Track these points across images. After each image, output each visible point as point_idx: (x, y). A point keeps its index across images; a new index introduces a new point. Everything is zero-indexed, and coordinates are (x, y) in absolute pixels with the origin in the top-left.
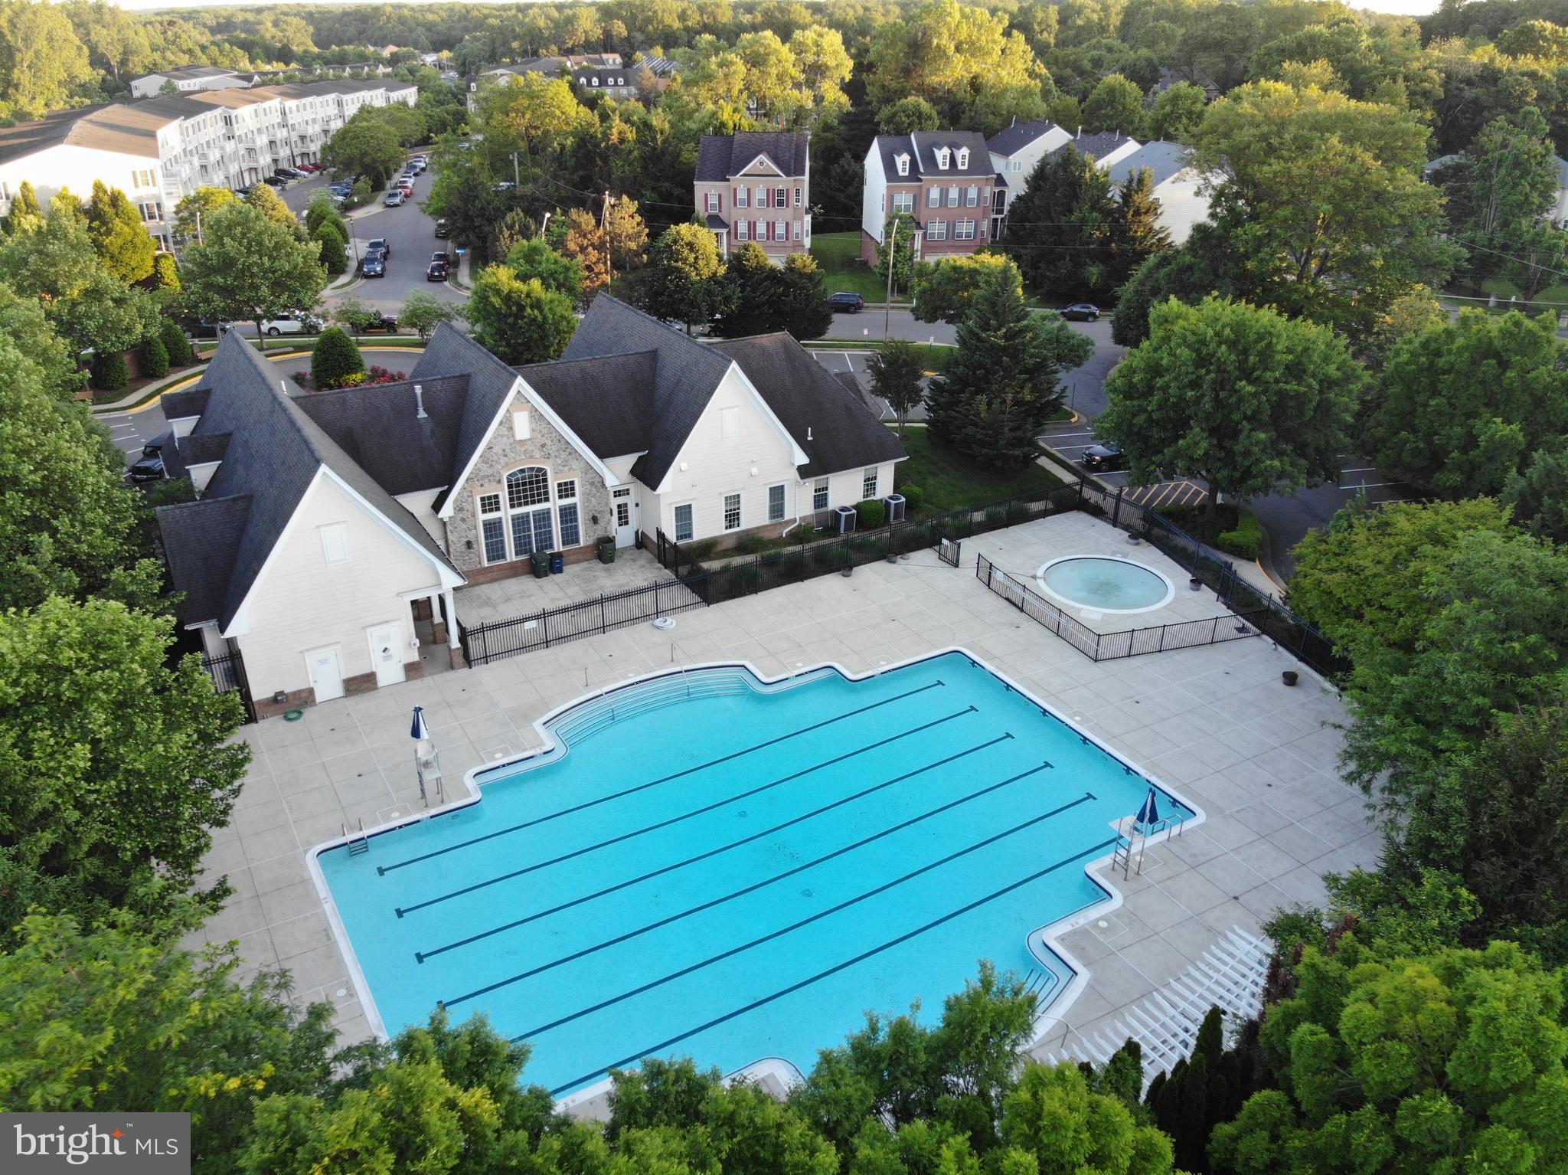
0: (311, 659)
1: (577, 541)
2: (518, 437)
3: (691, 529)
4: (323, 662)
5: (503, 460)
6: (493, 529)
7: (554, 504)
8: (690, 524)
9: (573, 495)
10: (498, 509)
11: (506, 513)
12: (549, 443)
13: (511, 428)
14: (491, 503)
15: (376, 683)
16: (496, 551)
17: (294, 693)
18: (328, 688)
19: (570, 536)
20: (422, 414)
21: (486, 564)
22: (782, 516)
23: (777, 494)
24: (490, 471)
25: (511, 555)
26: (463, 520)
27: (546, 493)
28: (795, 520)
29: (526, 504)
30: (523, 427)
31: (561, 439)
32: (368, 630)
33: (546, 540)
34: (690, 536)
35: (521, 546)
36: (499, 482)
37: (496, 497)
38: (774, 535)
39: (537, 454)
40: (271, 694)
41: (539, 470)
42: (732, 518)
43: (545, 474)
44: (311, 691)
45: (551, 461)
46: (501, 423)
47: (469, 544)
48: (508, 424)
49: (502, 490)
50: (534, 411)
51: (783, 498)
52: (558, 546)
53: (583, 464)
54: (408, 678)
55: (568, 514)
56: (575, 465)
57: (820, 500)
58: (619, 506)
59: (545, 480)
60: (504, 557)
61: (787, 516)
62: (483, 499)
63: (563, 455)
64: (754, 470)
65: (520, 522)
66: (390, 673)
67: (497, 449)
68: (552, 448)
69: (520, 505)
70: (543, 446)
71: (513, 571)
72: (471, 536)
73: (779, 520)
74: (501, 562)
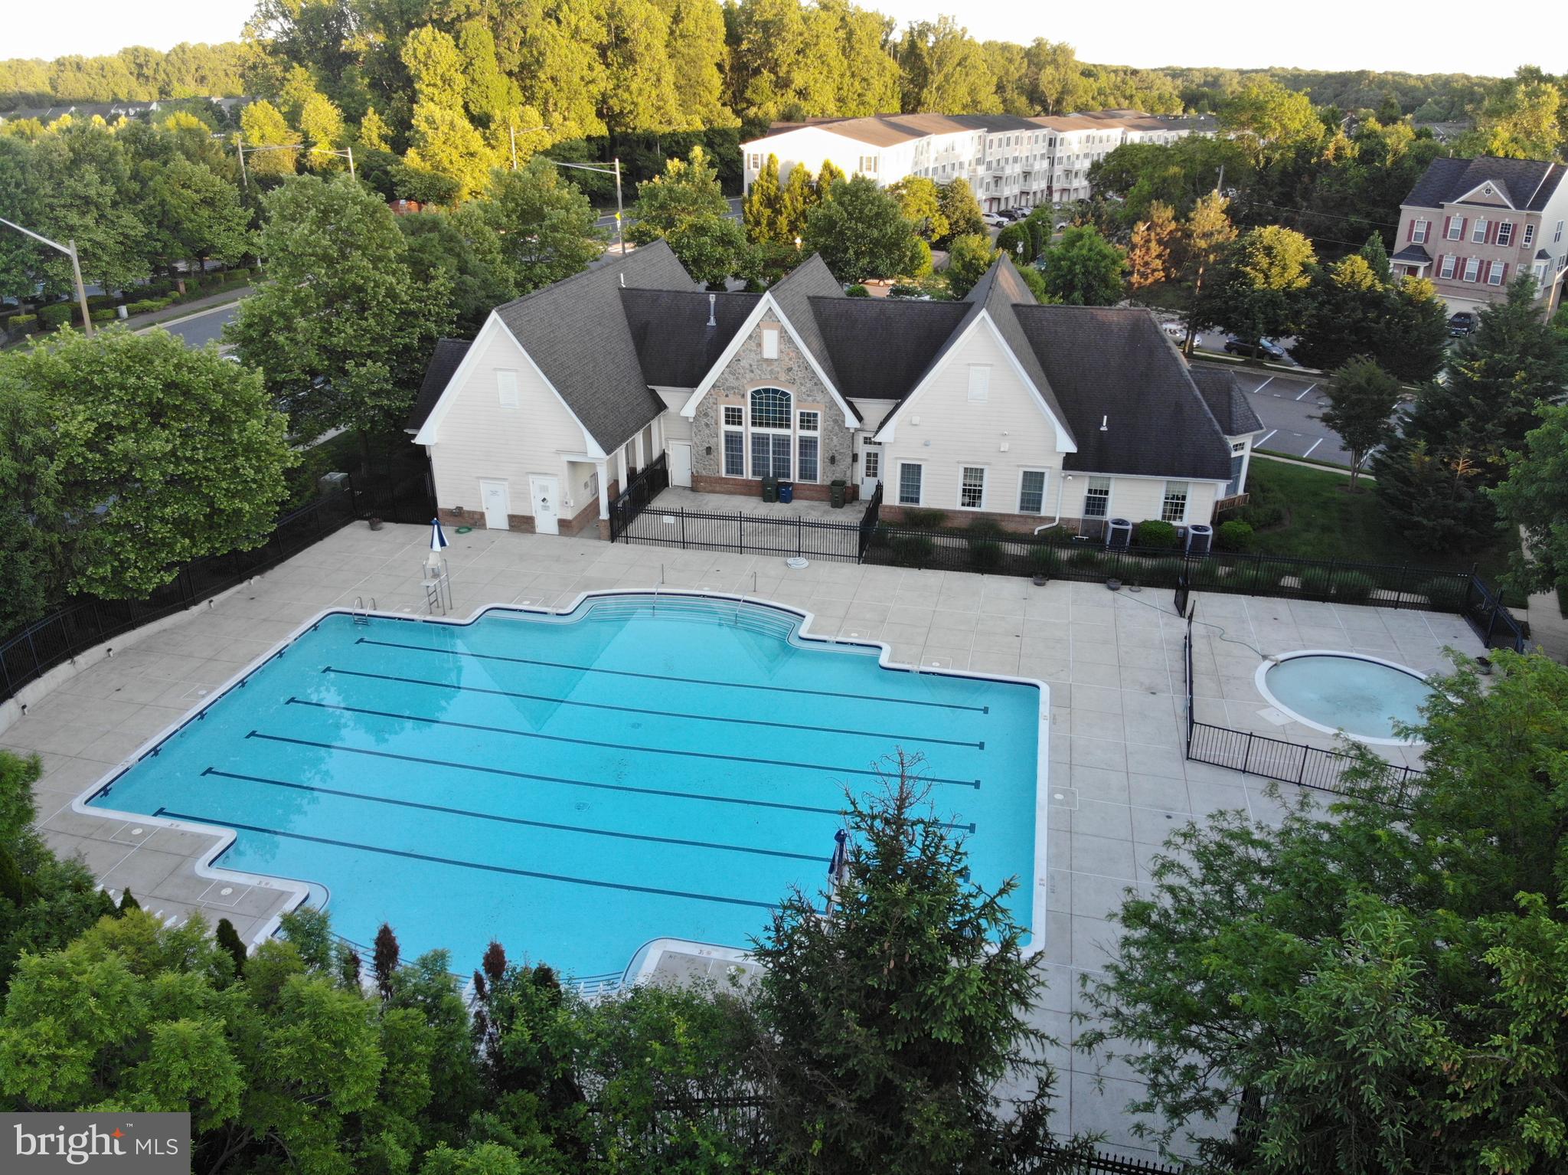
0: (485, 488)
1: (815, 478)
2: (766, 355)
3: (918, 493)
4: (494, 493)
5: (749, 375)
6: (734, 442)
7: (795, 433)
8: (918, 487)
9: (815, 428)
10: (740, 423)
11: (747, 430)
12: (795, 368)
13: (759, 345)
14: (733, 416)
15: (533, 527)
16: (735, 465)
17: (469, 512)
18: (496, 519)
19: (807, 471)
20: (712, 322)
21: (723, 474)
22: (1039, 509)
23: (1033, 482)
24: (736, 384)
25: (748, 473)
26: (707, 425)
27: (788, 420)
28: (1054, 519)
29: (768, 425)
30: (771, 346)
31: (807, 367)
32: (531, 478)
33: (783, 468)
34: (917, 501)
35: (759, 466)
36: (743, 396)
37: (740, 410)
38: (1023, 529)
39: (783, 377)
40: (452, 507)
41: (784, 394)
42: (973, 494)
43: (789, 399)
44: (482, 515)
45: (795, 387)
46: (750, 337)
47: (709, 450)
48: (755, 338)
49: (745, 405)
50: (783, 332)
51: (1041, 488)
52: (794, 476)
53: (827, 399)
54: (561, 533)
55: (807, 445)
56: (819, 397)
57: (1096, 502)
58: (869, 455)
59: (788, 406)
60: (742, 473)
61: (1045, 512)
62: (727, 409)
63: (809, 385)
64: (1005, 447)
65: (759, 442)
66: (547, 524)
67: (744, 363)
68: (799, 374)
69: (761, 425)
70: (790, 370)
71: (747, 489)
72: (712, 442)
73: (1035, 514)
74: (738, 477)
